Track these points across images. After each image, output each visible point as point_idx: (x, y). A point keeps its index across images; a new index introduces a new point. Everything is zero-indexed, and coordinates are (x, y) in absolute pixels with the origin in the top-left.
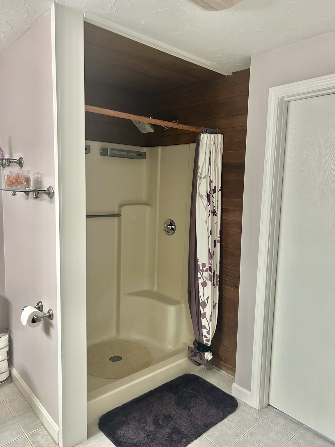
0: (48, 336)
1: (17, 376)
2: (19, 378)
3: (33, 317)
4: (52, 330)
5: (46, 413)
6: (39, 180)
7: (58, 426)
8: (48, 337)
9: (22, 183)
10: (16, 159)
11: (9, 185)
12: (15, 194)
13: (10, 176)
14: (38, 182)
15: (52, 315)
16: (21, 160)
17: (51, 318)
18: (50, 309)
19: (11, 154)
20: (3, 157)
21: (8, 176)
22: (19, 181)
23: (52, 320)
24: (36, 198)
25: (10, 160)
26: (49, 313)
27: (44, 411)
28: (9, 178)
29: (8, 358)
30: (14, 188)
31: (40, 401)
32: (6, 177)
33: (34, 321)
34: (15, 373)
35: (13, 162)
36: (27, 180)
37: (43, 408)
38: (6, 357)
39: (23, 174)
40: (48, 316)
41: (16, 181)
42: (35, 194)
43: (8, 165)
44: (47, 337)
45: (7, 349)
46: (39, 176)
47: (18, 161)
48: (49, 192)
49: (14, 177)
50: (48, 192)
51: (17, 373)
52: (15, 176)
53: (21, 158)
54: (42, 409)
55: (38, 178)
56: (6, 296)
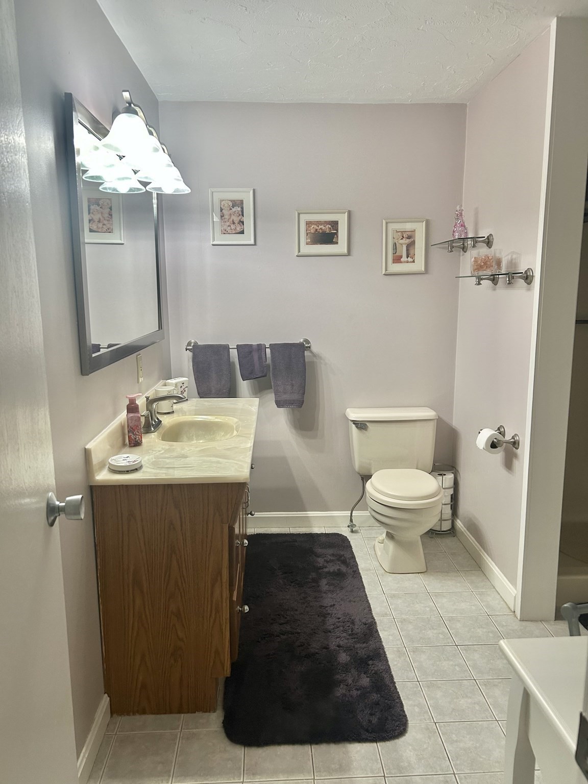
0: (510, 471)
1: (462, 528)
2: (464, 531)
3: (493, 441)
4: (516, 463)
5: (499, 574)
6: (514, 261)
7: (516, 590)
8: (509, 473)
9: (492, 266)
10: (484, 237)
11: (476, 269)
12: (479, 284)
13: (477, 258)
14: (512, 263)
15: (517, 442)
16: (491, 238)
17: (516, 446)
18: (516, 434)
19: (476, 231)
20: (467, 236)
21: (475, 258)
22: (488, 263)
23: (517, 449)
24: (509, 283)
25: (477, 239)
26: (514, 439)
27: (497, 571)
28: (476, 261)
29: (452, 503)
30: (481, 273)
31: (492, 560)
32: (473, 259)
33: (494, 445)
34: (460, 525)
35: (480, 242)
36: (499, 263)
37: (497, 568)
38: (450, 502)
39: (495, 254)
40: (512, 442)
41: (485, 263)
42: (509, 279)
43: (474, 246)
44: (507, 473)
45: (451, 491)
46: (514, 256)
47: (487, 240)
48: (527, 276)
49: (482, 258)
50: (525, 275)
51: (462, 525)
52: (484, 257)
53: (491, 235)
54: (494, 568)
55: (512, 260)
56: (454, 425)
